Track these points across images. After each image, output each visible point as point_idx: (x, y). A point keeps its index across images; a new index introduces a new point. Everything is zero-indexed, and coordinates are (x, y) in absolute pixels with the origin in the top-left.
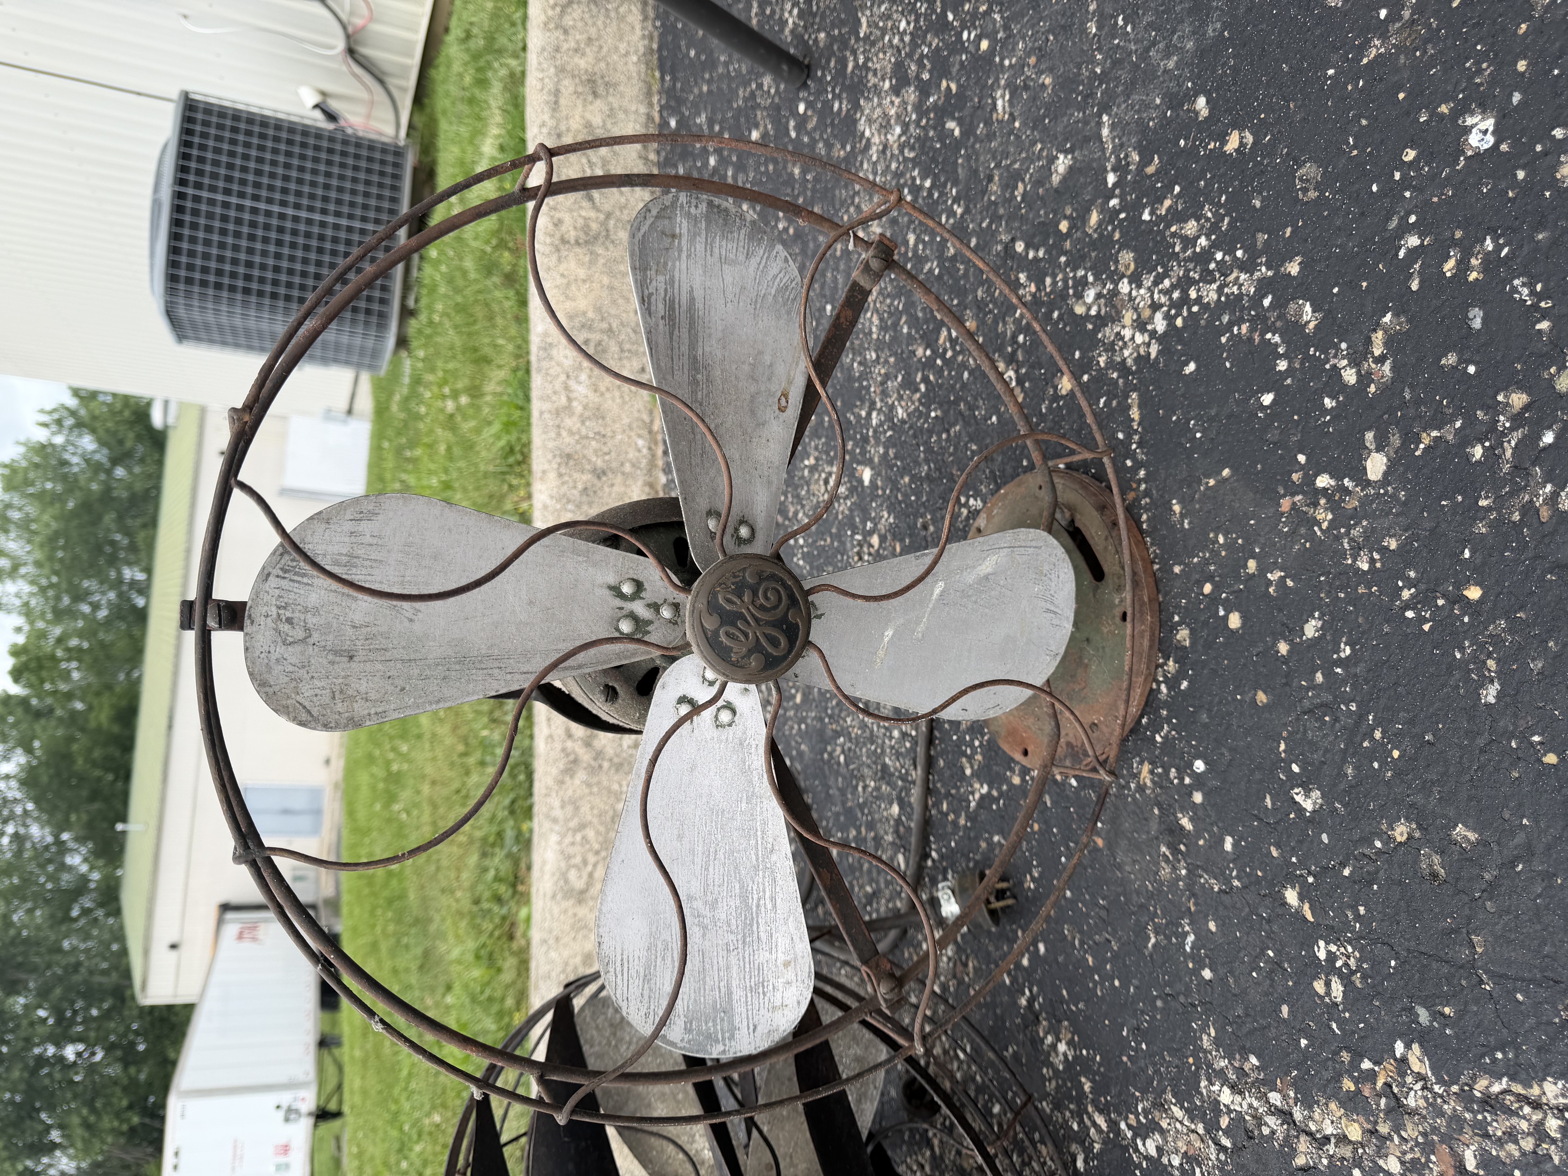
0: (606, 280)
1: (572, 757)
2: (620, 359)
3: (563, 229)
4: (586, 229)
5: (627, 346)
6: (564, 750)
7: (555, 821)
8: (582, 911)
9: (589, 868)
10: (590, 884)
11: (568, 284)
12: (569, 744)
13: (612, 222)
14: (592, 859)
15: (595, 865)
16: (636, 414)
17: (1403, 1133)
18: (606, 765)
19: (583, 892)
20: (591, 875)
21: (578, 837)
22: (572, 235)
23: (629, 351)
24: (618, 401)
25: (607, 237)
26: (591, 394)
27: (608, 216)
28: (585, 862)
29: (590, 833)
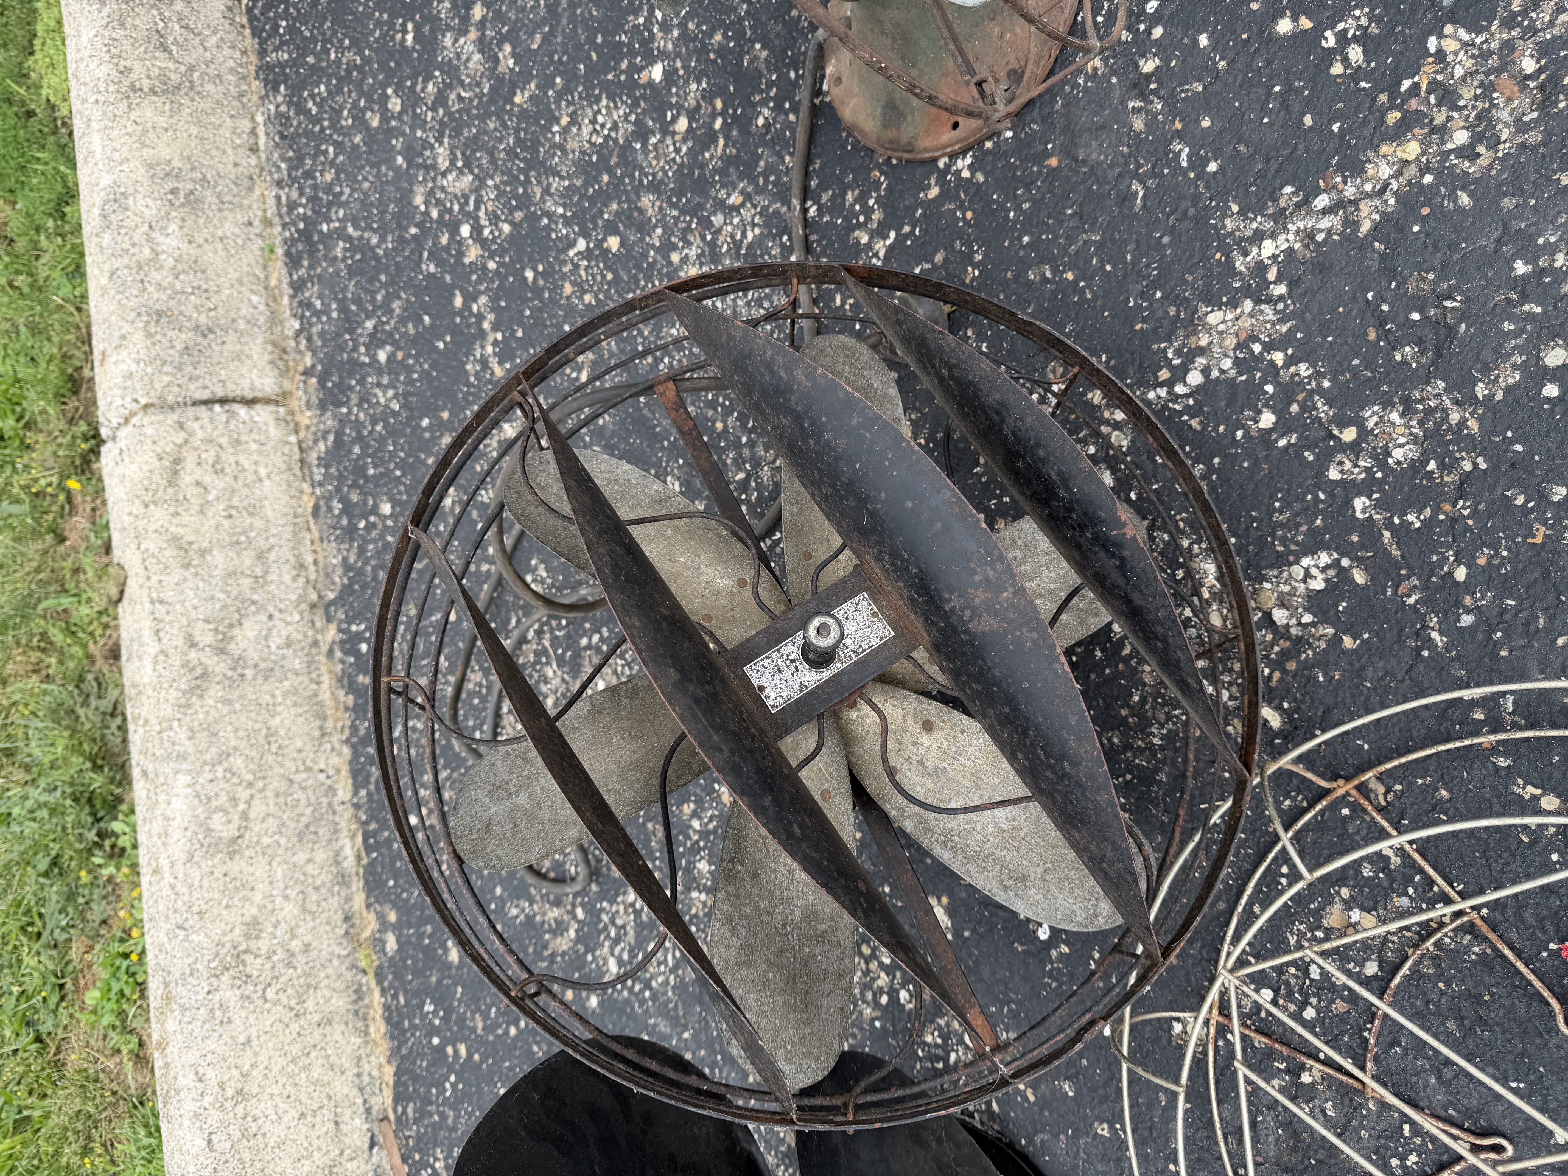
0: (194, 131)
1: (199, 671)
2: (220, 210)
3: (133, 76)
4: (163, 78)
5: (227, 198)
6: (185, 664)
7: (182, 757)
8: (236, 866)
9: (242, 807)
10: (243, 829)
11: (145, 132)
12: (193, 655)
13: (196, 75)
14: (243, 794)
15: (248, 803)
16: (246, 269)
17: (1461, 103)
18: (249, 673)
19: (234, 841)
20: (244, 816)
21: (220, 770)
22: (146, 84)
23: (230, 203)
24: (222, 253)
25: (191, 88)
26: (185, 246)
27: (191, 68)
28: (234, 801)
29: (238, 762)
